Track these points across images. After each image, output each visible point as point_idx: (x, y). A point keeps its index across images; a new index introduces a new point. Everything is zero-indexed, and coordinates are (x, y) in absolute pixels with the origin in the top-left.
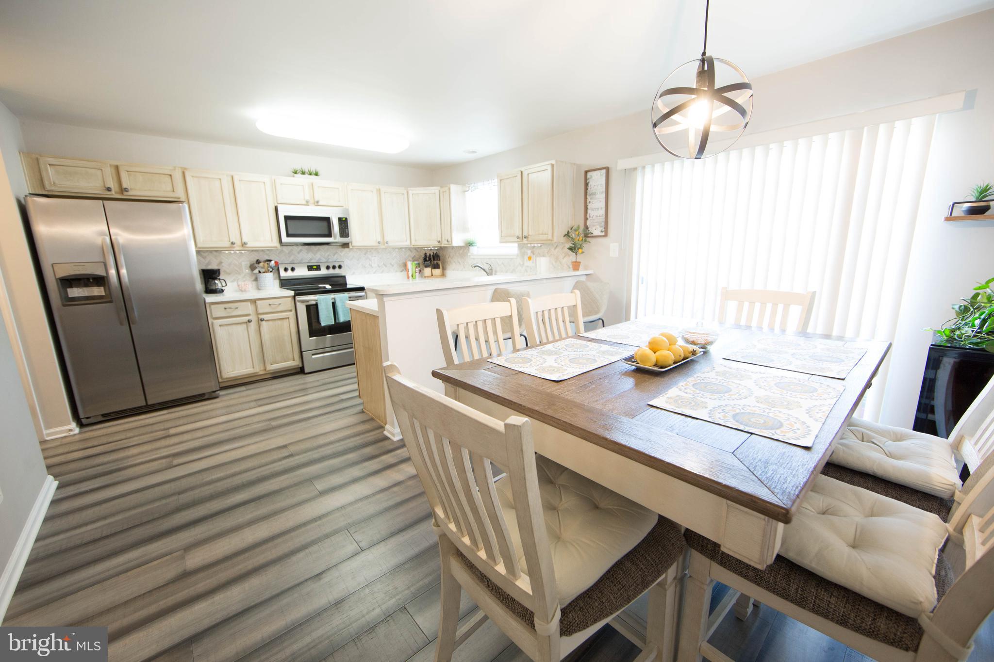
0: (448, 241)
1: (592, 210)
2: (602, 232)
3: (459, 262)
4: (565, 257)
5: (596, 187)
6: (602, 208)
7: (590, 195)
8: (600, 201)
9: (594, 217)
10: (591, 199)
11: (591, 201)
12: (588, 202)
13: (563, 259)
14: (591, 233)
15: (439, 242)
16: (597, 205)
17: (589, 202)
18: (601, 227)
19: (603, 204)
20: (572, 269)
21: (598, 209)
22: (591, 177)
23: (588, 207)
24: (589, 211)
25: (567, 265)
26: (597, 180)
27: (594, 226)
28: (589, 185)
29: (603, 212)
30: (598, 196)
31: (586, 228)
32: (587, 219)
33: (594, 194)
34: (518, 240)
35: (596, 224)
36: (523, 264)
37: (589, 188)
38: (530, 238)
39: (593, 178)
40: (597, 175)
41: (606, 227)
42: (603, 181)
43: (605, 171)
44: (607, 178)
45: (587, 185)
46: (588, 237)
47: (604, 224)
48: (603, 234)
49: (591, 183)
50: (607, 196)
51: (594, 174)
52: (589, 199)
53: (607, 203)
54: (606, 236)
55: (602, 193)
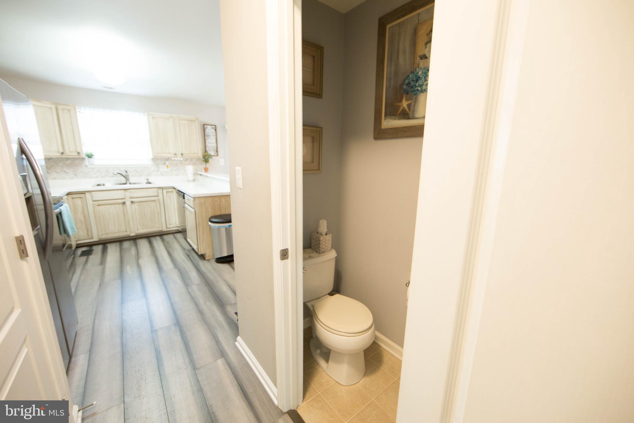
0: (79, 153)
1: (209, 143)
3: (65, 172)
5: (210, 133)
6: (214, 143)
9: (210, 147)
10: (208, 138)
14: (209, 154)
15: (62, 153)
16: (211, 142)
17: (207, 139)
18: (214, 151)
19: (214, 141)
21: (212, 143)
22: (207, 128)
23: (206, 141)
24: (207, 144)
26: (210, 130)
29: (215, 145)
30: (211, 137)
31: (207, 151)
32: (206, 147)
33: (209, 136)
35: (211, 150)
41: (217, 151)
42: (213, 131)
43: (214, 127)
44: (216, 130)
45: (204, 131)
46: (210, 156)
47: (216, 150)
48: (216, 155)
49: (207, 131)
50: (216, 138)
51: (209, 127)
52: (206, 137)
53: (216, 141)
54: (217, 155)
55: (213, 136)
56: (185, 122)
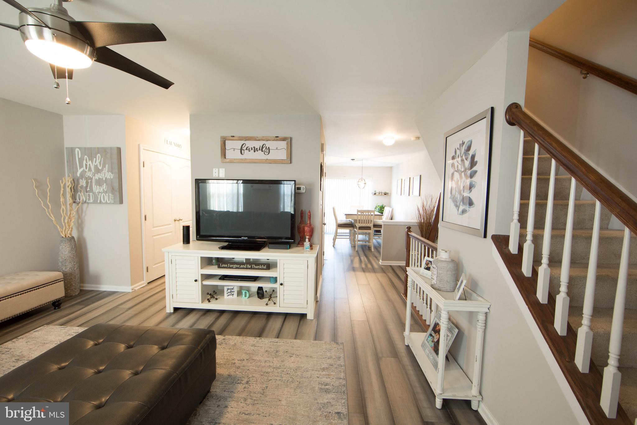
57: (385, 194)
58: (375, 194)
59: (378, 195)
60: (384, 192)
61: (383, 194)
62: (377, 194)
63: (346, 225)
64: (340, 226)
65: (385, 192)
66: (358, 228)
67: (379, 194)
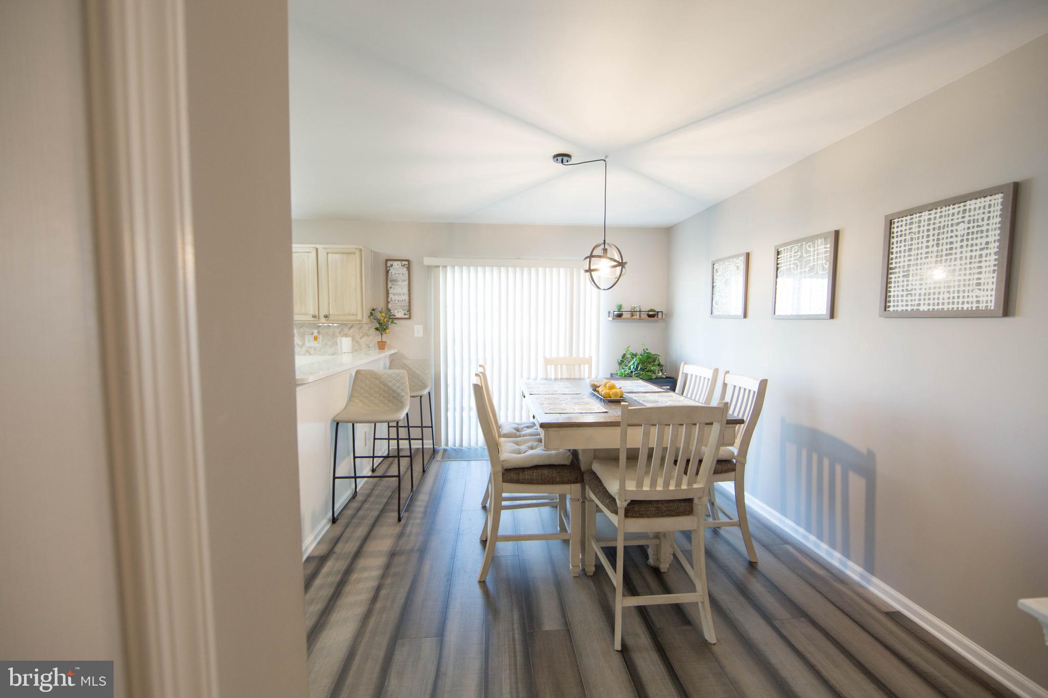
1: (394, 294)
2: (405, 314)
4: (363, 337)
5: (397, 275)
6: (404, 294)
7: (391, 281)
8: (402, 288)
9: (396, 301)
10: (392, 285)
11: (393, 286)
12: (389, 287)
13: (361, 338)
14: (393, 315)
16: (399, 292)
17: (391, 288)
18: (404, 310)
19: (406, 290)
20: (378, 348)
21: (400, 294)
22: (392, 265)
23: (389, 292)
24: (390, 296)
25: (366, 344)
26: (398, 270)
27: (396, 309)
28: (390, 272)
29: (406, 297)
30: (400, 283)
31: (389, 310)
32: (389, 302)
33: (395, 281)
34: (314, 319)
35: (399, 307)
36: (304, 344)
37: (390, 275)
38: (331, 318)
39: (394, 267)
40: (398, 265)
41: (409, 311)
42: (405, 271)
43: (406, 263)
44: (409, 269)
45: (387, 272)
46: (392, 319)
47: (407, 308)
48: (407, 316)
49: (392, 271)
50: (409, 285)
51: (395, 264)
52: (390, 285)
53: (409, 290)
54: (409, 318)
55: (404, 281)
56: (338, 256)
57: (649, 316)
58: (620, 316)
59: (628, 319)
60: (646, 307)
61: (644, 316)
62: (626, 315)
63: (545, 472)
64: (513, 475)
65: (651, 310)
66: (621, 512)
67: (632, 315)
